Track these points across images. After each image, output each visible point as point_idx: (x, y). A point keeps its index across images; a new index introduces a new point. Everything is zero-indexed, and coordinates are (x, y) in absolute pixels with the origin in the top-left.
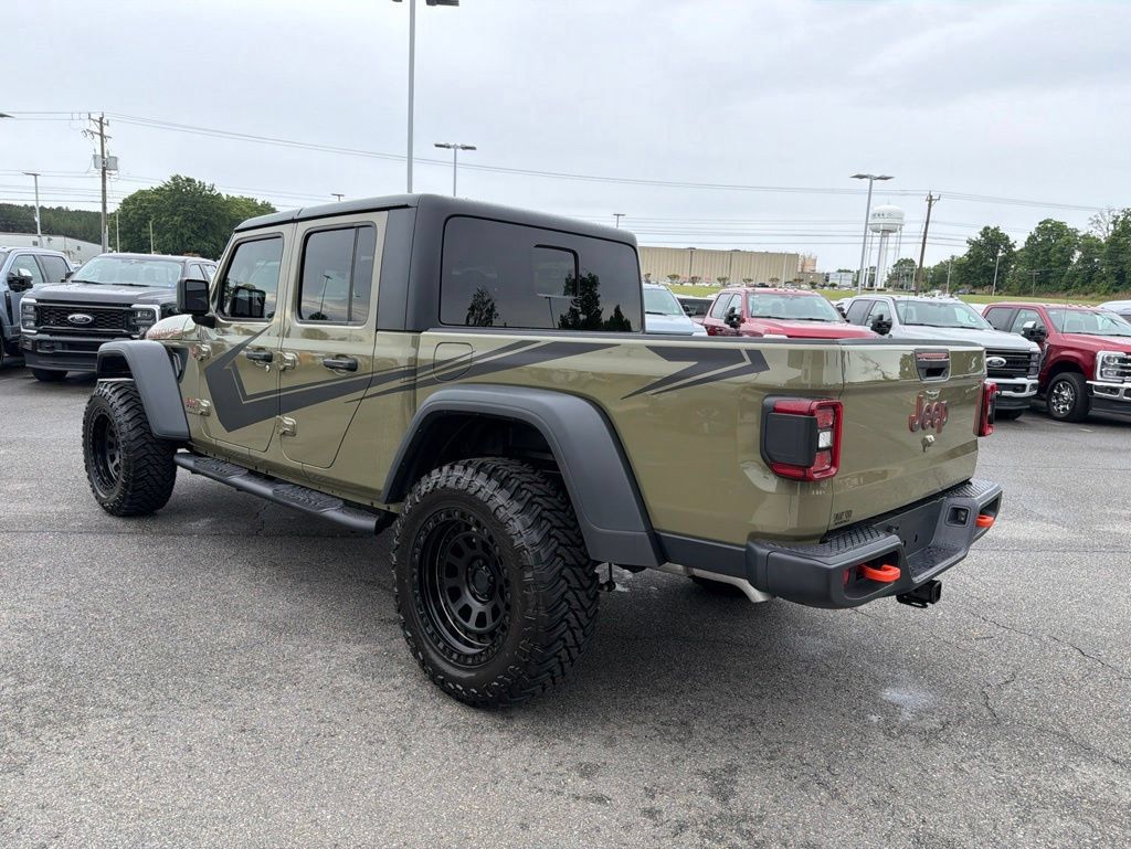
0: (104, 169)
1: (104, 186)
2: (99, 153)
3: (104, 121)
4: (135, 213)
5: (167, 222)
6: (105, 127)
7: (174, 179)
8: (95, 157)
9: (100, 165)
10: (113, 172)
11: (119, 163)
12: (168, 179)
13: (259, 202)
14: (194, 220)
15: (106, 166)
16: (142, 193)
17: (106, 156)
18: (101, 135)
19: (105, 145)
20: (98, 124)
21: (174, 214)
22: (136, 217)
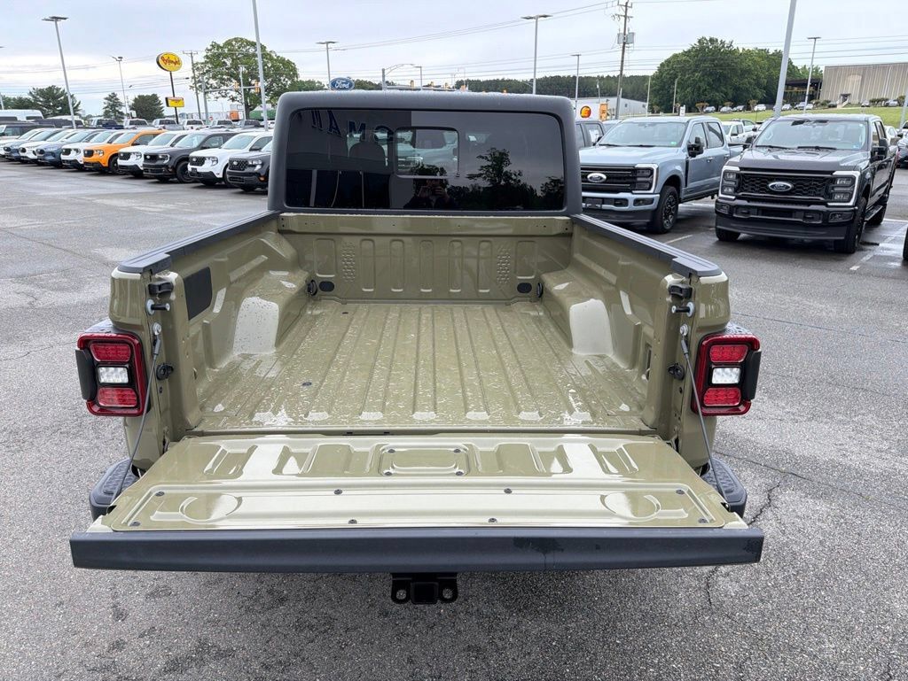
0: (624, 44)
1: (623, 58)
2: (622, 31)
3: (629, 5)
4: (668, 74)
5: (689, 78)
6: (629, 9)
7: (699, 42)
8: (619, 35)
9: (622, 41)
10: (630, 45)
11: (635, 37)
12: (695, 42)
13: (771, 52)
14: (711, 74)
15: (626, 40)
16: (675, 56)
17: (627, 33)
18: (625, 16)
19: (627, 23)
20: (624, 8)
21: (695, 71)
22: (668, 76)
